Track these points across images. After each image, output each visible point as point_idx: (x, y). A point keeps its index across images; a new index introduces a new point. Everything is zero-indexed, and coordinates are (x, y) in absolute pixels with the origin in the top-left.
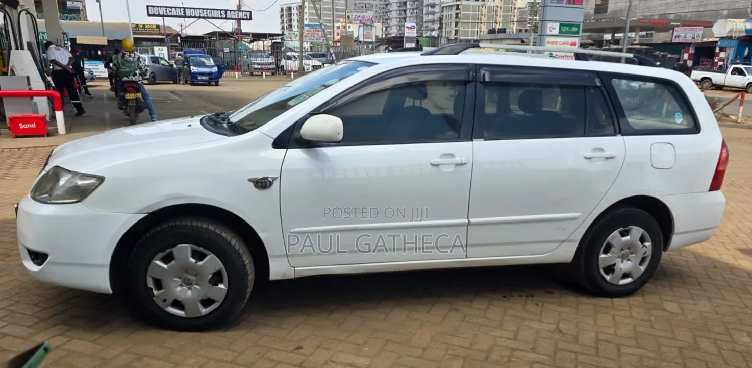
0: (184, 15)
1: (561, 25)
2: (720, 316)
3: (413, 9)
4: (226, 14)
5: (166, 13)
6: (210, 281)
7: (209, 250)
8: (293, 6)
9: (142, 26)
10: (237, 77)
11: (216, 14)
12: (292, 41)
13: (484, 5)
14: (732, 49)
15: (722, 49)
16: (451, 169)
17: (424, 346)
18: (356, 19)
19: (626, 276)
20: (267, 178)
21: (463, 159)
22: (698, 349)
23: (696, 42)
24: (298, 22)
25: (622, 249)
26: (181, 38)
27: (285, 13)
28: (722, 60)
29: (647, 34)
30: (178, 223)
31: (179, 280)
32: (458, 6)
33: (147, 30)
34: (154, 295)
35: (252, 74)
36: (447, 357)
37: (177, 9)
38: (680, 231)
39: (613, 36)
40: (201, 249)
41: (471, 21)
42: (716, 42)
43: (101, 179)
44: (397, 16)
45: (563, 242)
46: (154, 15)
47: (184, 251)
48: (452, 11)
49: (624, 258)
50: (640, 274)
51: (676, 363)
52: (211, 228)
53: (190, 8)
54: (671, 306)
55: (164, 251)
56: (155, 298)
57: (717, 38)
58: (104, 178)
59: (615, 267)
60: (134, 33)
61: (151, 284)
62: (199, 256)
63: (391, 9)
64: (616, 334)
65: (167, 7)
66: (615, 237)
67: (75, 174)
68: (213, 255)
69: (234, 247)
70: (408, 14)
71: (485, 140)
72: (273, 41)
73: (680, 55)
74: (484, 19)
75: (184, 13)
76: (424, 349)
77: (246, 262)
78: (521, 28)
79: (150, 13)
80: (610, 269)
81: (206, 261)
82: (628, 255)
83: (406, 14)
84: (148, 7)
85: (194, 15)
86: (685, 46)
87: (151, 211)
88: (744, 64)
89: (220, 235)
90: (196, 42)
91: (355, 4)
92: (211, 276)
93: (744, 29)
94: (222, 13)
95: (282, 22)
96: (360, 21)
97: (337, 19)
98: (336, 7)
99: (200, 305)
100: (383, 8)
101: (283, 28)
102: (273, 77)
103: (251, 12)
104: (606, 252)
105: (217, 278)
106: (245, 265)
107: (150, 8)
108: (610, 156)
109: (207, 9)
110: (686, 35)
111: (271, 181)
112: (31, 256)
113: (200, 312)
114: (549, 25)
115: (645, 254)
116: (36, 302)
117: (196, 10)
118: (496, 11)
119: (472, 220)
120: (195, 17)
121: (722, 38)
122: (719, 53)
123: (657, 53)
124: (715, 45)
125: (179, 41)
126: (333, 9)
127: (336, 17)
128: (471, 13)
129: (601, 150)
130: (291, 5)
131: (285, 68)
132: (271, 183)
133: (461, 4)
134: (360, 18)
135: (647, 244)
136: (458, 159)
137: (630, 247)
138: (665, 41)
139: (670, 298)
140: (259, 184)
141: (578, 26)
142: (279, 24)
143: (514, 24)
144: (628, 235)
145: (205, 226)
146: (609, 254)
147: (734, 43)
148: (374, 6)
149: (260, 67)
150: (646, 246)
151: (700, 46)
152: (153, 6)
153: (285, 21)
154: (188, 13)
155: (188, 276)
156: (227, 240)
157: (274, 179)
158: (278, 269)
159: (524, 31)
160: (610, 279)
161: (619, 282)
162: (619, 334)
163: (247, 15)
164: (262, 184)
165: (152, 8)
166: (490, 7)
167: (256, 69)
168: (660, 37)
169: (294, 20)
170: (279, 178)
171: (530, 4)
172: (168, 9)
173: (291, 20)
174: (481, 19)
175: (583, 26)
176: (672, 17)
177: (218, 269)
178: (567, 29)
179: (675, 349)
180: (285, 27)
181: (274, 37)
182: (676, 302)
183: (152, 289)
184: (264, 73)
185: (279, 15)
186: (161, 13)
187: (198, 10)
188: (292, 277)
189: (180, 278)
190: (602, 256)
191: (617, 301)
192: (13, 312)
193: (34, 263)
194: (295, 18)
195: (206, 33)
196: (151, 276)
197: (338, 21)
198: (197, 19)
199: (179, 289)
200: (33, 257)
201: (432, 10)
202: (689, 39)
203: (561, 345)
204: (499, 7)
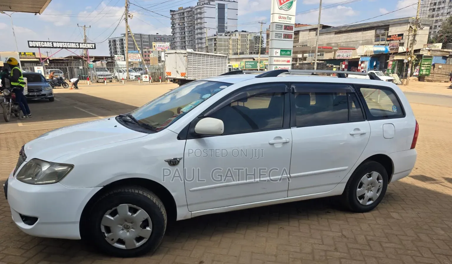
0: (52, 46)
1: (281, 51)
2: (422, 219)
3: (189, 41)
4: (79, 45)
5: (41, 45)
6: (141, 226)
7: (139, 206)
8: (117, 39)
9: (23, 53)
10: (89, 84)
11: (73, 45)
12: (120, 61)
13: (230, 38)
14: (368, 62)
15: (362, 62)
16: (280, 146)
17: (275, 254)
18: (159, 47)
19: (370, 199)
20: (176, 159)
21: (287, 139)
22: (421, 240)
23: (349, 58)
24: (120, 49)
25: (368, 185)
26: (49, 60)
27: (112, 44)
28: (362, 68)
29: (321, 54)
30: (119, 190)
31: (121, 226)
32: (215, 39)
33: (27, 56)
34: (106, 237)
35: (98, 82)
36: (291, 260)
37: (48, 43)
38: (396, 173)
39: (303, 56)
40: (135, 206)
41: (223, 48)
42: (359, 58)
43: (72, 166)
44: (180, 45)
45: (339, 183)
46: (33, 47)
47: (124, 208)
48: (212, 42)
49: (369, 190)
50: (377, 198)
51: (414, 250)
52: (141, 192)
53: (56, 42)
54: (395, 215)
55: (112, 209)
56: (106, 239)
57: (359, 56)
58: (74, 165)
59: (365, 196)
60: (20, 58)
61: (103, 230)
62: (133, 211)
63: (176, 41)
64: (375, 236)
65: (41, 42)
66: (365, 179)
67: (52, 164)
68: (142, 209)
69: (155, 204)
70: (187, 44)
71: (297, 127)
72: (108, 61)
73: (340, 66)
74: (231, 47)
75: (52, 45)
76: (276, 256)
77: (163, 213)
78: (251, 51)
79: (30, 46)
80: (362, 197)
81: (138, 214)
82: (371, 188)
83: (185, 44)
84: (28, 41)
85: (59, 47)
86: (343, 60)
87: (105, 185)
88: (375, 70)
89: (147, 197)
90: (59, 63)
91: (155, 38)
92: (141, 223)
93: (373, 50)
94: (77, 45)
95: (111, 49)
96: (162, 49)
97: (144, 47)
98: (143, 40)
99: (135, 241)
100: (171, 40)
101: (111, 53)
102: (111, 83)
103: (95, 44)
104: (360, 187)
105: (145, 224)
106: (162, 214)
107: (30, 42)
108: (363, 133)
109: (67, 43)
110: (343, 55)
111: (179, 160)
112: (22, 219)
113: (135, 245)
114: (275, 50)
115: (379, 186)
116: (20, 246)
117: (60, 43)
118: (237, 42)
119: (291, 175)
120: (60, 47)
121: (362, 56)
122: (361, 64)
123: (328, 65)
124: (359, 60)
125: (48, 62)
126: (141, 41)
127: (144, 46)
128: (223, 43)
129: (358, 129)
130: (115, 39)
131: (118, 78)
132: (179, 162)
133: (217, 38)
134: (161, 47)
135: (380, 181)
136: (284, 140)
137: (372, 184)
138: (330, 58)
139: (393, 211)
140: (172, 163)
141: (290, 51)
142: (109, 50)
143: (247, 49)
144: (371, 177)
145: (137, 191)
146: (361, 188)
147: (369, 58)
148: (166, 39)
149: (102, 77)
150: (380, 182)
151: (351, 61)
152: (32, 41)
153: (112, 49)
154: (55, 45)
155: (127, 224)
156: (151, 200)
157: (180, 159)
158: (182, 214)
159: (253, 53)
160: (362, 202)
161: (366, 204)
162: (377, 236)
163: (92, 46)
164: (173, 162)
165: (31, 42)
166: (233, 40)
167: (100, 79)
168: (328, 56)
169: (118, 48)
170: (183, 158)
171: (255, 37)
172: (42, 43)
173: (116, 48)
174: (229, 47)
175: (293, 50)
176: (333, 45)
177: (145, 218)
178: (284, 52)
179: (410, 242)
180: (113, 52)
181: (109, 59)
182: (397, 212)
183: (104, 233)
184: (106, 81)
185: (108, 45)
186: (37, 46)
187: (61, 43)
188: (189, 217)
189: (121, 225)
190: (358, 190)
191: (366, 214)
192: (7, 255)
193: (25, 223)
194: (118, 46)
195: (66, 57)
196: (103, 225)
197: (145, 48)
198: (61, 49)
199: (121, 232)
200: (24, 219)
201: (201, 41)
202: (345, 57)
203: (350, 246)
204: (239, 40)
